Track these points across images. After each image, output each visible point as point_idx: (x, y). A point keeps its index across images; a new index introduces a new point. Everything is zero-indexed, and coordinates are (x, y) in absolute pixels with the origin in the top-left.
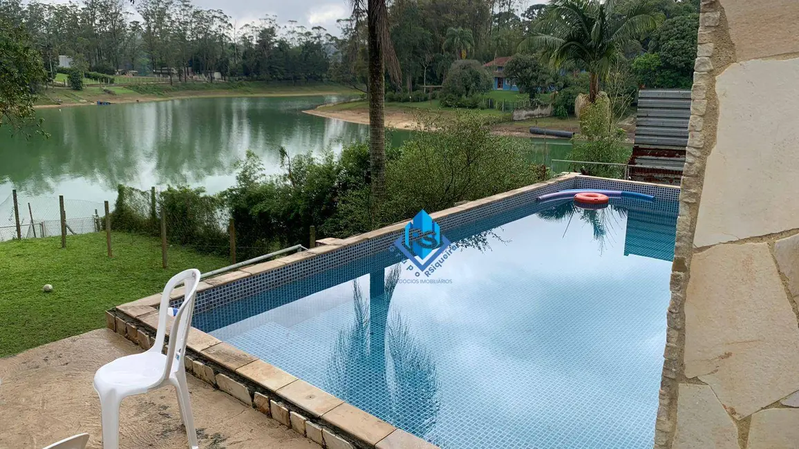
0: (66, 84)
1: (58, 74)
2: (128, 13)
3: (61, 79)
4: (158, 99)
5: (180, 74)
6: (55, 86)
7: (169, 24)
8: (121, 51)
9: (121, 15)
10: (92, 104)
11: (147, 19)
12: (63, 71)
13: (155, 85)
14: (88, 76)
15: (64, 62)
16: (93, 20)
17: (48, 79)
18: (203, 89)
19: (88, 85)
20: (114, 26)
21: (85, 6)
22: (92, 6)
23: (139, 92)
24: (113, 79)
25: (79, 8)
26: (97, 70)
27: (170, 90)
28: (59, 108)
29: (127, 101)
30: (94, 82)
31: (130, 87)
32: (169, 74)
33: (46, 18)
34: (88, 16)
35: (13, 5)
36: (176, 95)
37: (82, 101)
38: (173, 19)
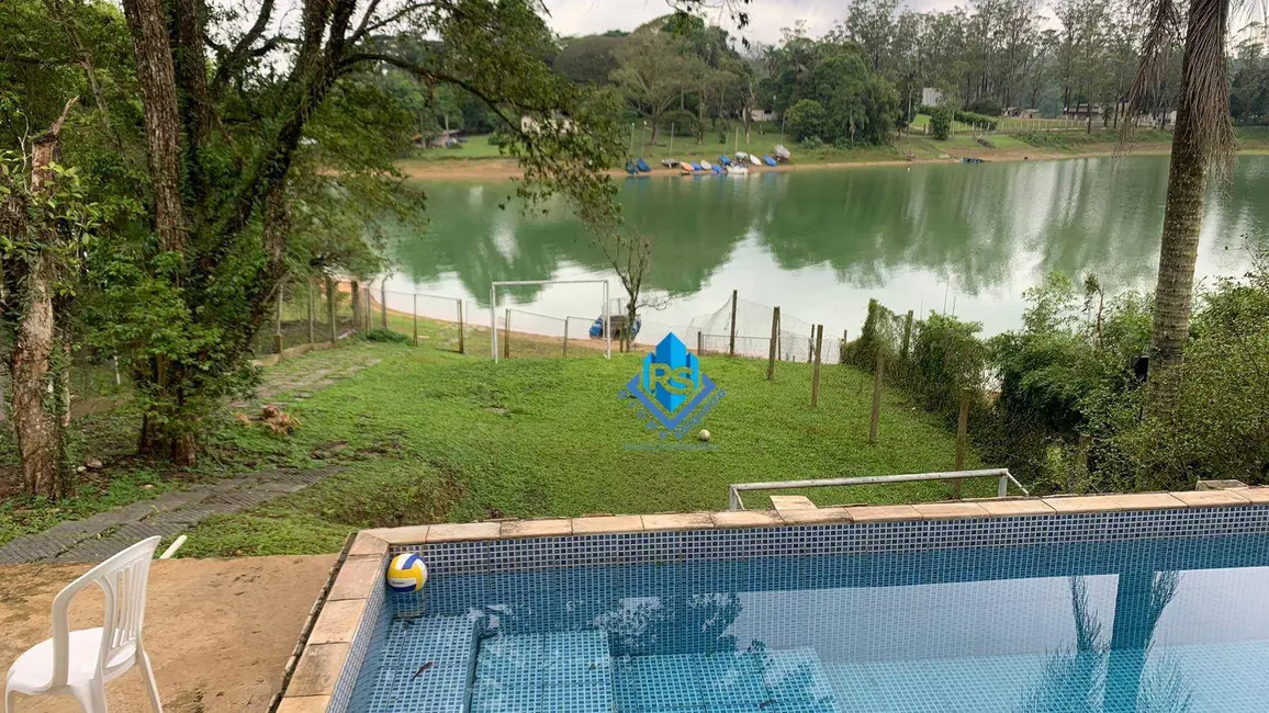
0: (927, 130)
1: (918, 116)
2: (1040, 17)
3: (921, 123)
4: (1062, 156)
5: (1106, 116)
6: (911, 133)
7: (1104, 31)
8: (1020, 78)
9: (1029, 21)
10: (956, 161)
11: (1069, 25)
12: (925, 111)
13: (1060, 132)
14: (959, 118)
15: (930, 98)
16: (984, 32)
17: (901, 123)
18: (1144, 140)
19: (956, 133)
20: (1015, 40)
21: (976, 12)
22: (986, 12)
23: (1031, 144)
24: (996, 124)
25: (968, 16)
26: (976, 109)
27: (1084, 141)
28: (909, 166)
29: (1013, 159)
30: (966, 127)
31: (1019, 135)
32: (1088, 114)
33: (920, 34)
34: (978, 28)
35: (880, 18)
36: (1091, 150)
37: (942, 156)
38: (1114, 21)
